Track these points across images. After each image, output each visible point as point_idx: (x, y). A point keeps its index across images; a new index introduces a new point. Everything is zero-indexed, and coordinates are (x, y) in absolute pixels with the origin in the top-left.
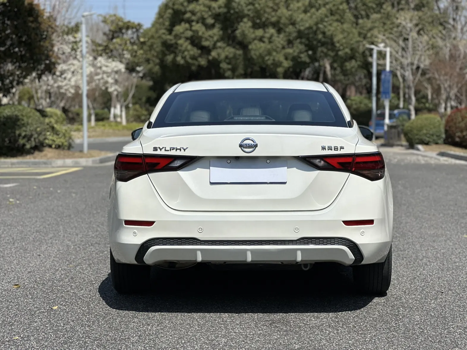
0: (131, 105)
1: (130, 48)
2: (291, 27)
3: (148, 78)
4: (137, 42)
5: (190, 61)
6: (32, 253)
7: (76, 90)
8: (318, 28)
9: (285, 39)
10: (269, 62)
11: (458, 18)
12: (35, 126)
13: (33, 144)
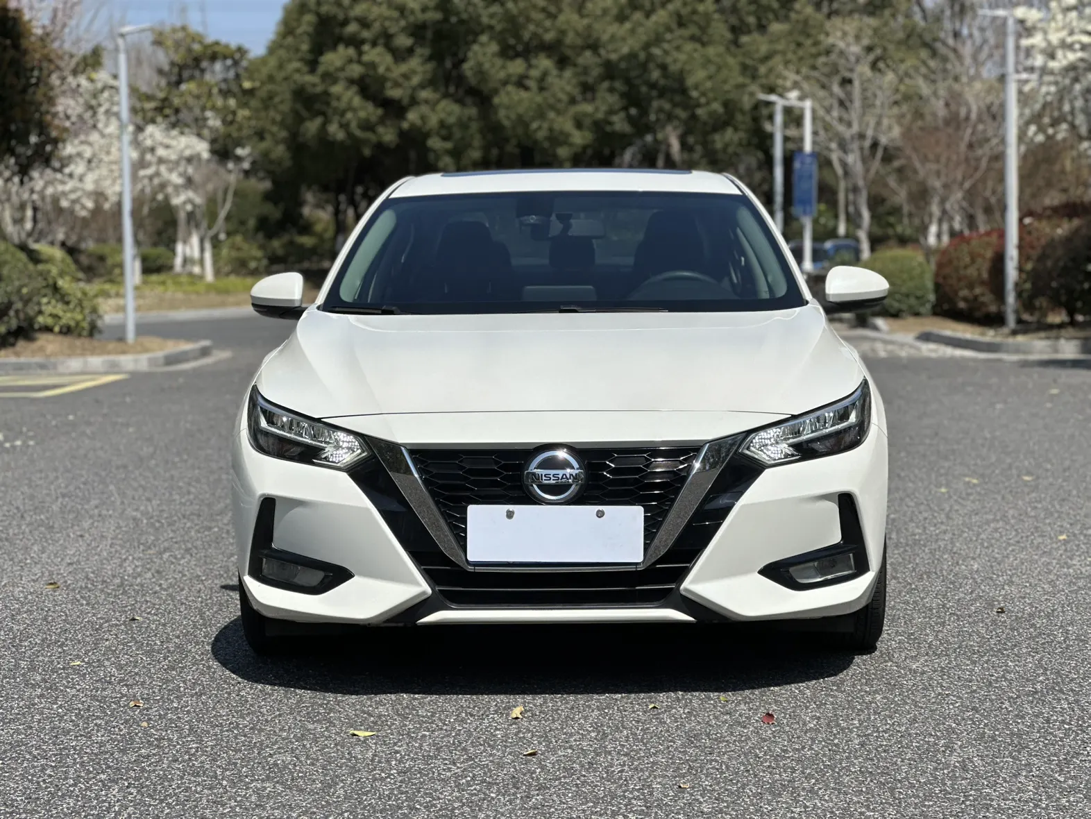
0: (222, 236)
1: (219, 102)
2: (588, 53)
3: (261, 174)
4: (235, 88)
5: (358, 133)
6: (64, 532)
7: (96, 202)
8: (650, 57)
9: (574, 81)
10: (541, 135)
11: (965, 32)
12: (17, 283)
13: (14, 324)
